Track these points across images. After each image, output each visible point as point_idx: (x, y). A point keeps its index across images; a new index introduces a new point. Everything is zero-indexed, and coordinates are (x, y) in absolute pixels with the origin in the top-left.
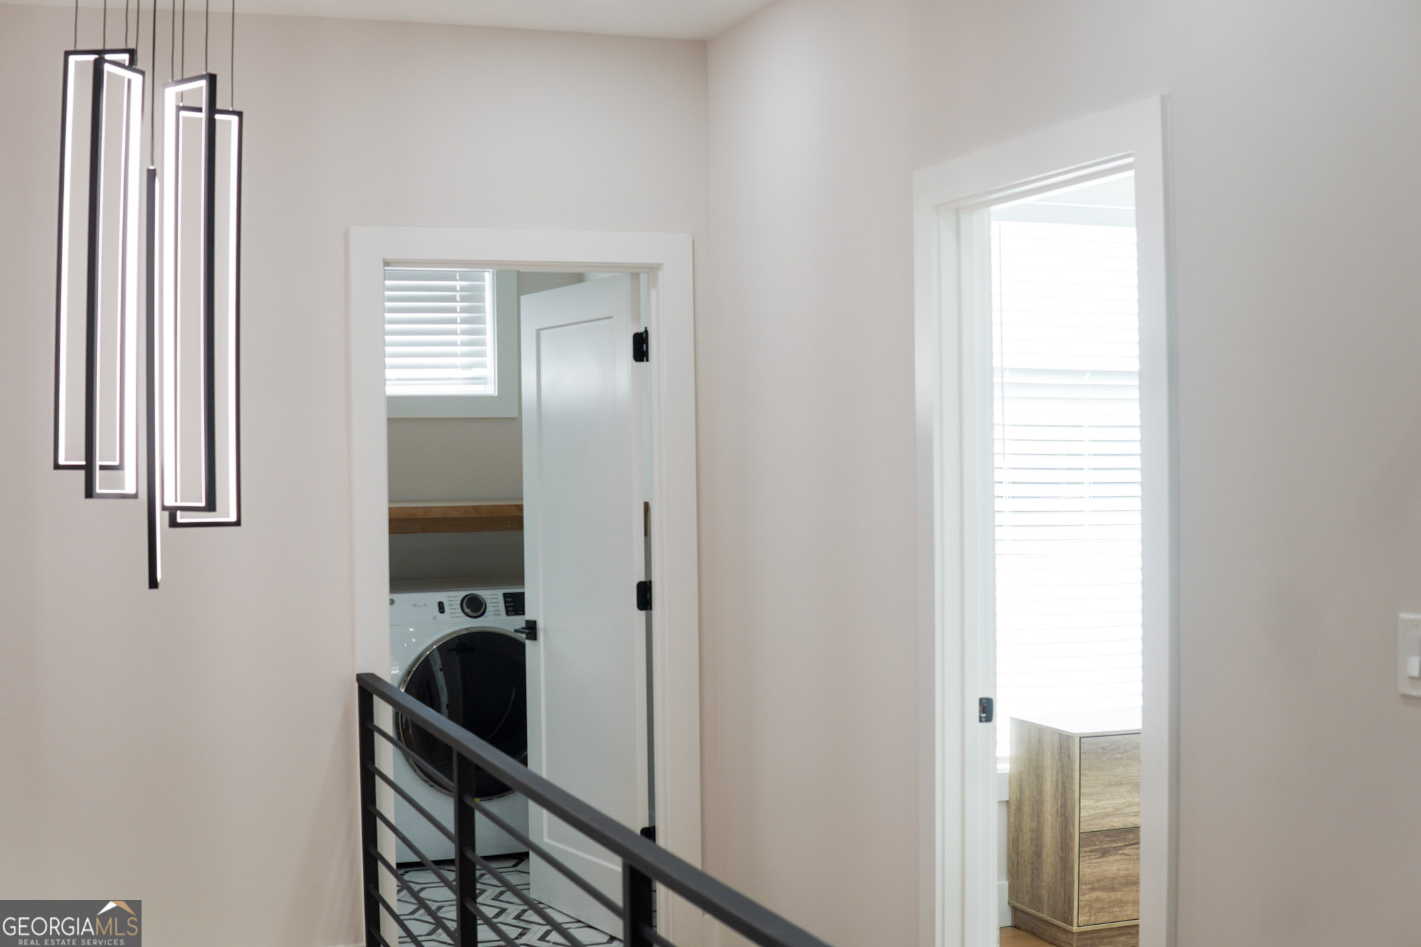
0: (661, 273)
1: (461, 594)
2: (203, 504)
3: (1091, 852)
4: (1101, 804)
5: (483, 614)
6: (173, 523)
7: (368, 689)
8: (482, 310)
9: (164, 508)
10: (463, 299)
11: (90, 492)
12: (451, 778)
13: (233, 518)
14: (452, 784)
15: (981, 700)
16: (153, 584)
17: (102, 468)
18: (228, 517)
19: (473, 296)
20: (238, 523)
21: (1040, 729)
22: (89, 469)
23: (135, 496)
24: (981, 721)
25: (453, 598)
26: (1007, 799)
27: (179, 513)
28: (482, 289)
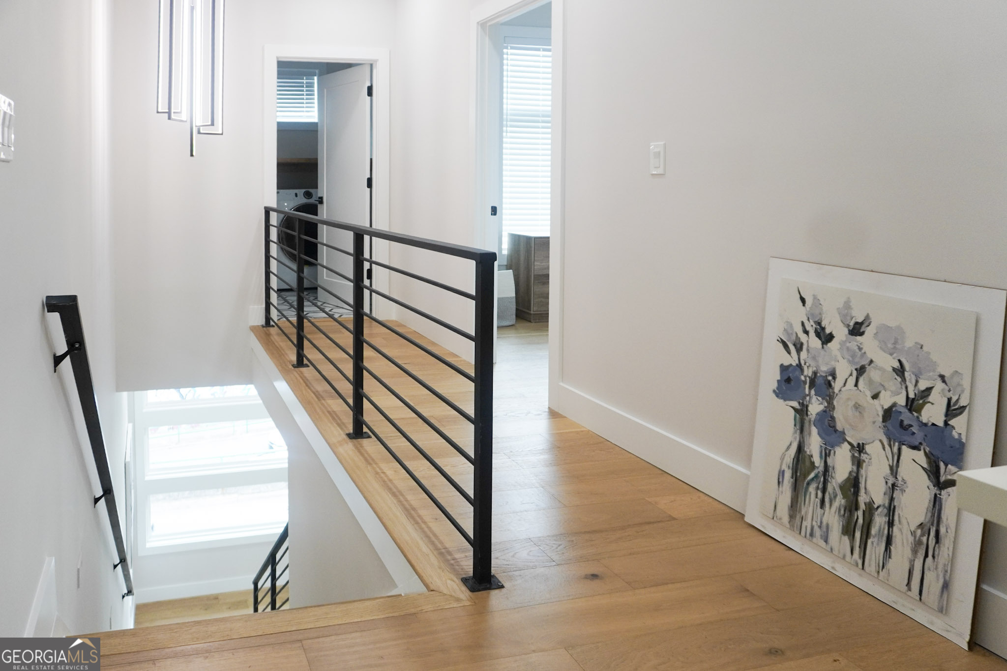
0: (378, 63)
1: (304, 190)
2: (210, 123)
3: (538, 282)
4: (542, 264)
5: (311, 198)
6: (199, 133)
7: (267, 211)
8: (313, 91)
9: (196, 126)
10: (307, 87)
11: (169, 118)
12: (296, 251)
13: (221, 132)
14: (296, 252)
15: (492, 207)
16: (192, 155)
17: (174, 113)
18: (218, 131)
19: (310, 85)
20: (222, 134)
21: (519, 236)
22: (169, 113)
23: (186, 121)
24: (492, 215)
25: (301, 192)
26: (506, 264)
27: (201, 128)
28: (314, 83)
